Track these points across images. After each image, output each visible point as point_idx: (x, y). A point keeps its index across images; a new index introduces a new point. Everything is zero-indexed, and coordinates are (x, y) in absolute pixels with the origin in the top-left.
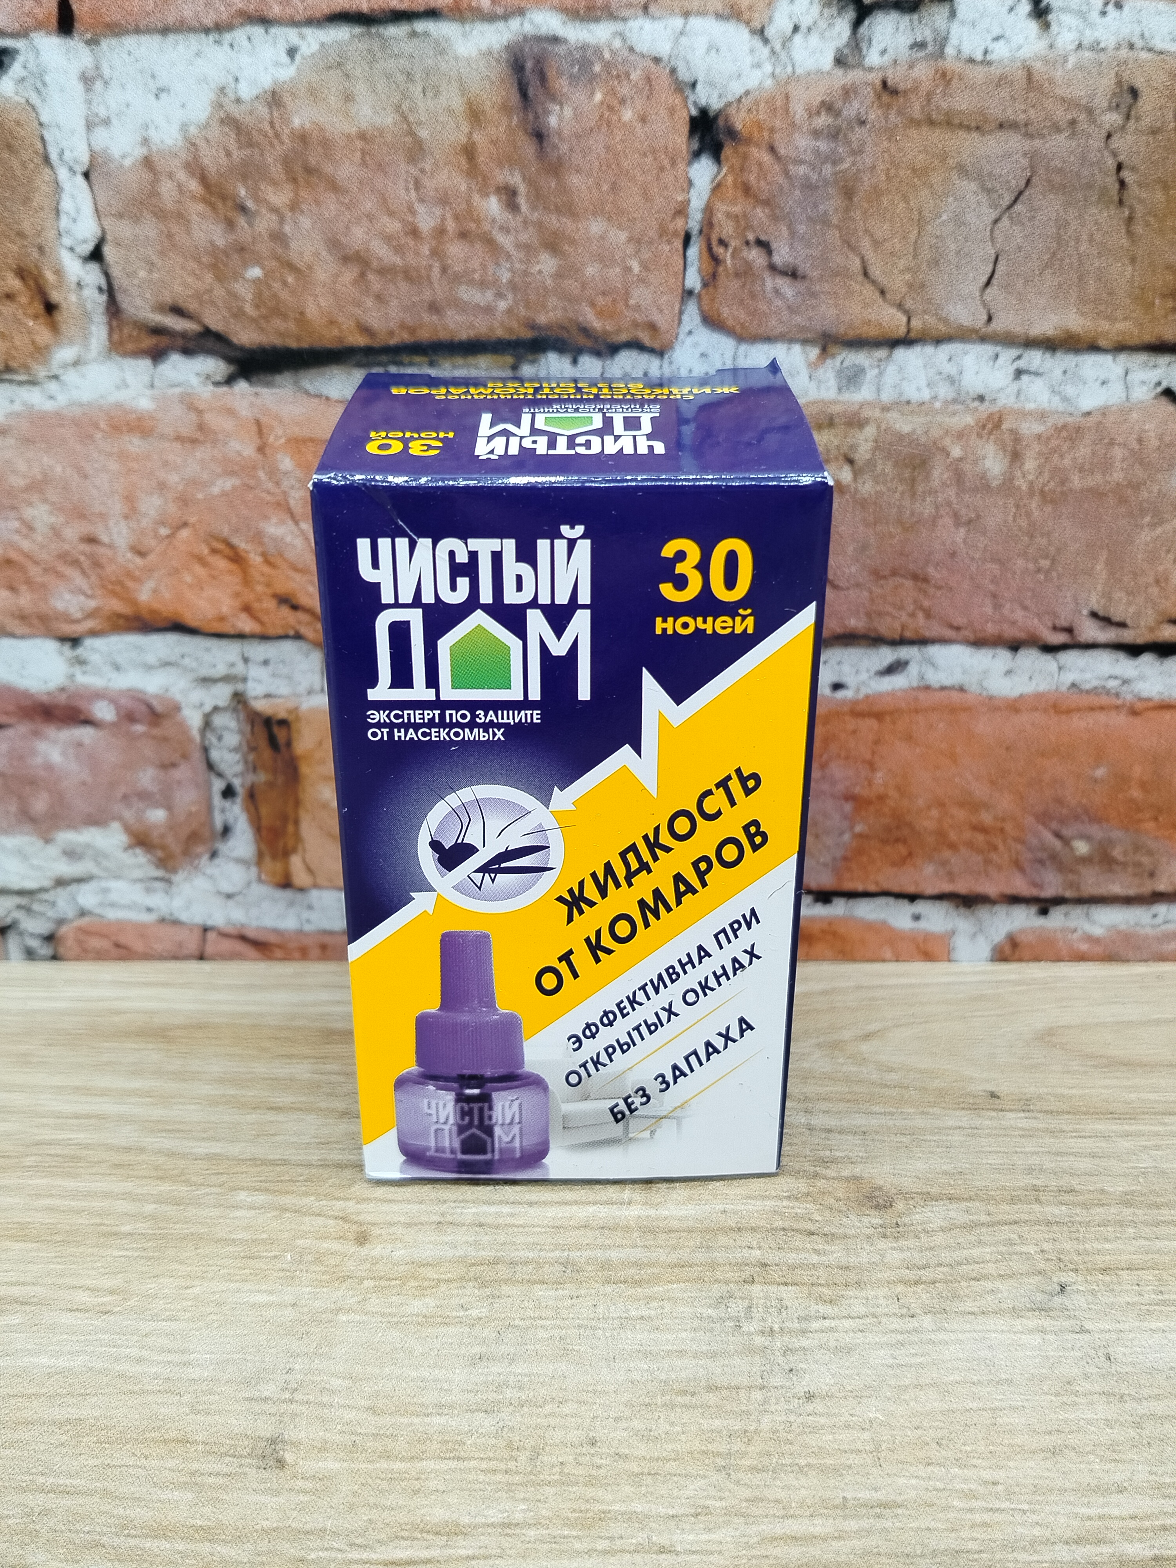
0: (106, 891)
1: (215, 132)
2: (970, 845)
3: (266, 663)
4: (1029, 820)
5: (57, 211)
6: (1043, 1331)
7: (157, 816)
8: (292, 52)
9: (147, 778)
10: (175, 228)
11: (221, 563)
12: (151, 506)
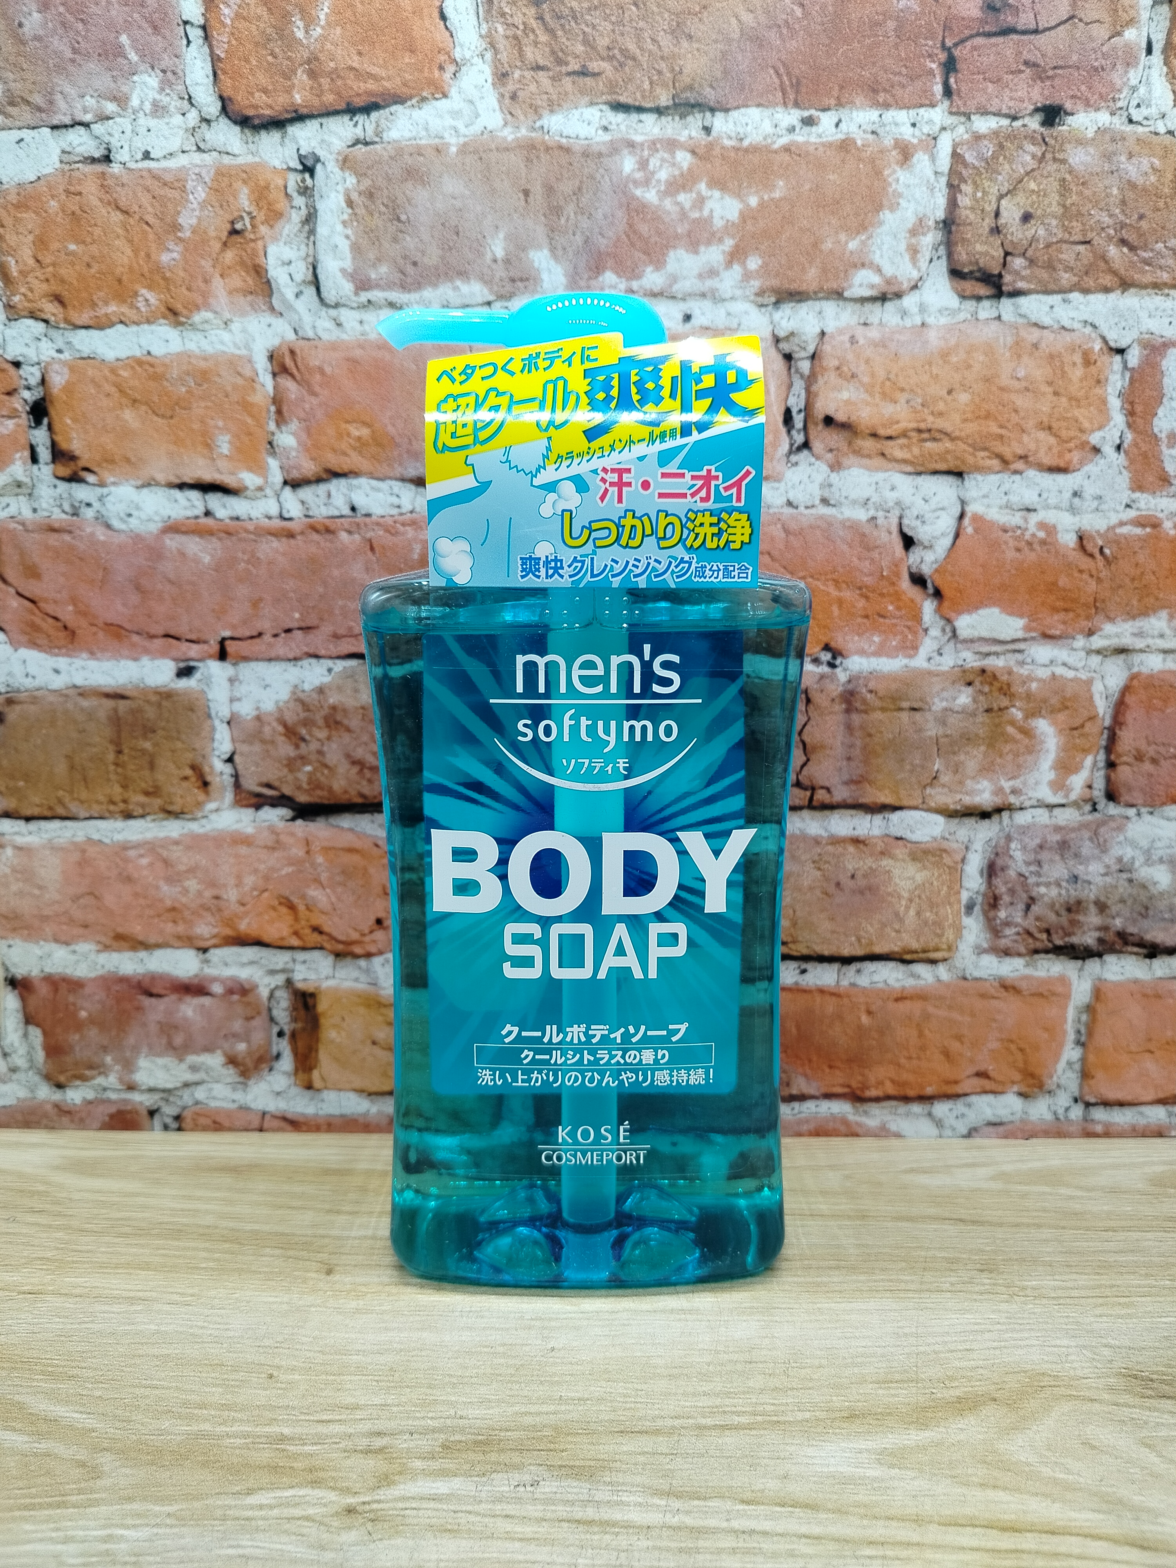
0: (211, 1090)
1: (292, 705)
3: (304, 962)
5: (213, 740)
7: (242, 1047)
8: (330, 670)
10: (270, 747)
11: (284, 910)
12: (250, 881)
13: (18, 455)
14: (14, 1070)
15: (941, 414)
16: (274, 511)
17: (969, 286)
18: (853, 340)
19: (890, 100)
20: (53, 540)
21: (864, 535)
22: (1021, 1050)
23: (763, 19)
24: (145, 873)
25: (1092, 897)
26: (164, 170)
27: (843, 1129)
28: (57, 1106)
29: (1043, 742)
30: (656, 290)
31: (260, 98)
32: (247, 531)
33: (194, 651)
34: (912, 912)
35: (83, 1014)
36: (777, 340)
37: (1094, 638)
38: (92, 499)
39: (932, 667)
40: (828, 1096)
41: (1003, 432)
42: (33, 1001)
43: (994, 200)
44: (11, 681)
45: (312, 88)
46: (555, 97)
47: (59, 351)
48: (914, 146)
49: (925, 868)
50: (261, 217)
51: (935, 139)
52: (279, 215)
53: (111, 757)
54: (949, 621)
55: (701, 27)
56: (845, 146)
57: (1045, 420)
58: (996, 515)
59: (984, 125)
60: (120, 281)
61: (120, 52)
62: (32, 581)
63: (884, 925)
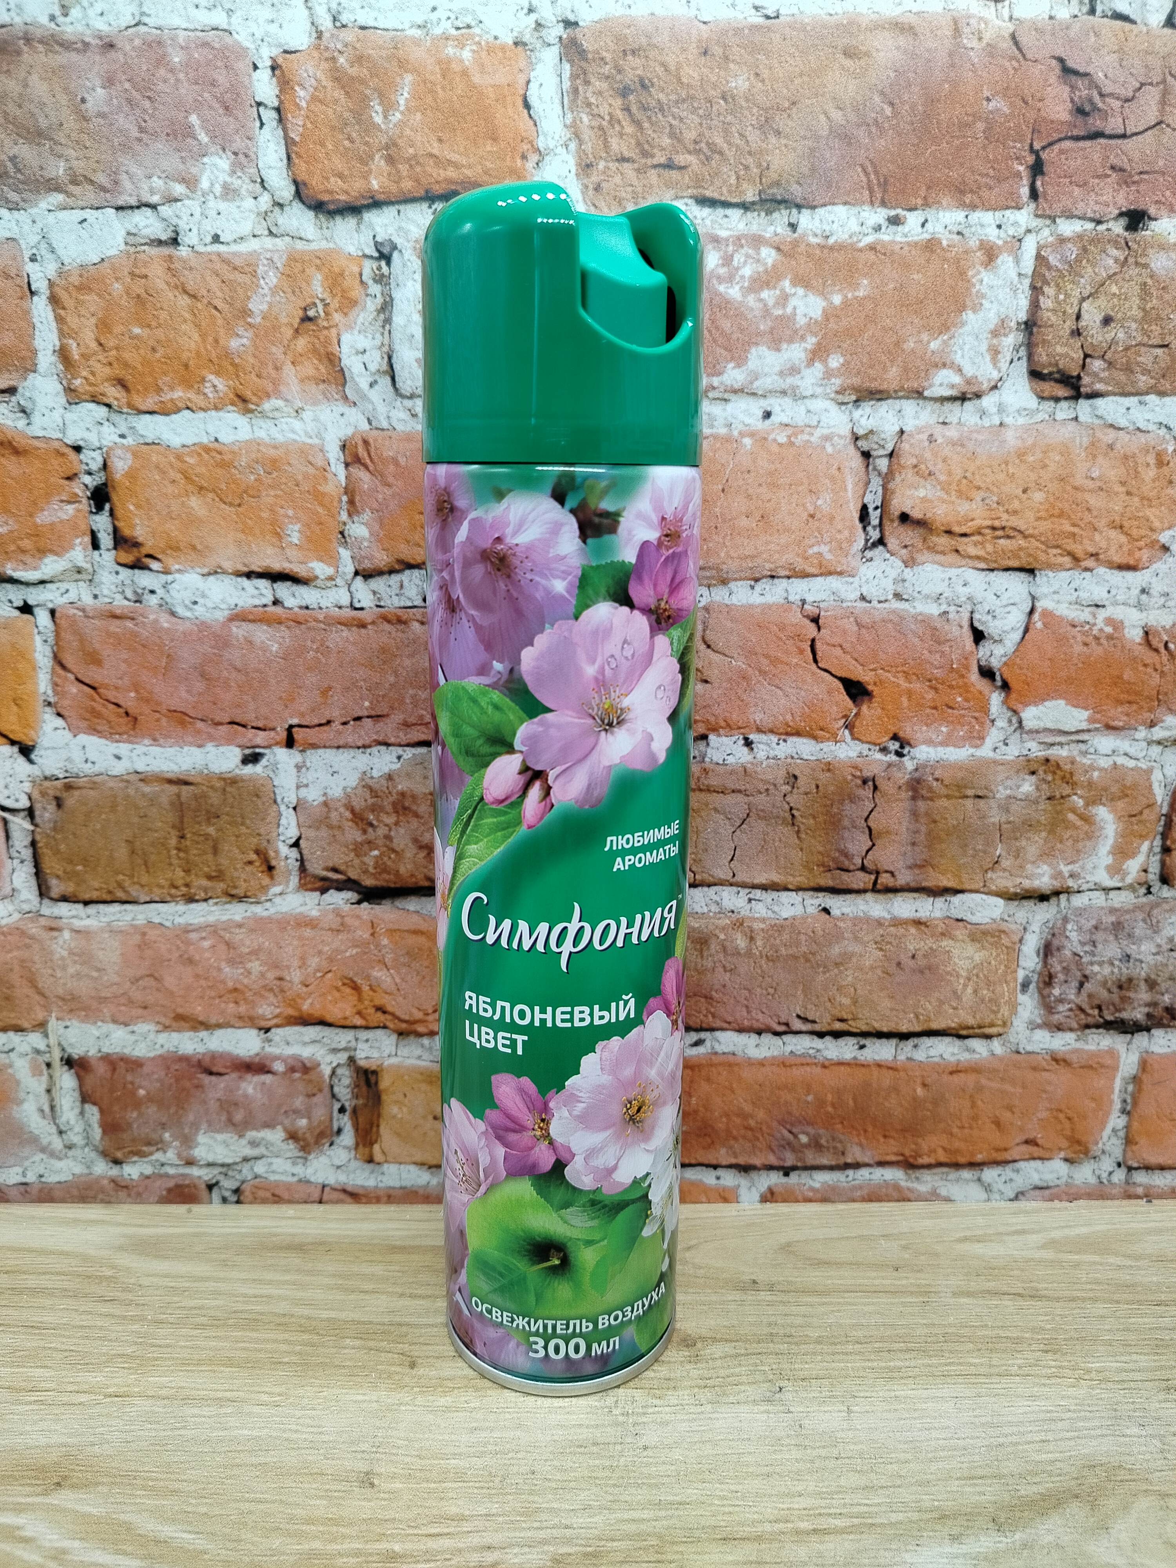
0: (271, 1164)
1: (360, 791)
2: (744, 1137)
3: (367, 1041)
4: (775, 1124)
5: (279, 825)
6: (768, 1412)
7: (303, 1122)
8: (399, 758)
9: (299, 1102)
10: (337, 833)
11: (348, 990)
12: (314, 962)
13: (78, 541)
14: (70, 1147)
15: (1015, 512)
16: (345, 601)
17: (1049, 388)
18: (931, 439)
19: (977, 201)
20: (115, 626)
21: (936, 629)
22: (1069, 1119)
23: (852, 117)
24: (207, 955)
25: (1143, 974)
26: (234, 254)
27: (895, 1195)
28: (113, 1181)
29: (1102, 828)
30: (736, 386)
31: (335, 183)
32: (317, 620)
33: (260, 738)
34: (969, 990)
35: (142, 1092)
36: (857, 438)
37: (1156, 729)
38: (156, 586)
39: (997, 756)
40: (881, 1164)
41: (1075, 530)
42: (90, 1080)
43: (1076, 302)
44: (69, 767)
45: (389, 174)
46: (640, 189)
47: (122, 436)
48: (999, 247)
49: (983, 948)
50: (334, 304)
51: (1020, 240)
52: (353, 303)
53: (173, 842)
54: (1015, 712)
55: (790, 123)
56: (931, 246)
57: (1117, 518)
58: (1065, 611)
59: (1068, 228)
60: (186, 366)
61: (188, 132)
62: (93, 668)
63: (941, 1003)
